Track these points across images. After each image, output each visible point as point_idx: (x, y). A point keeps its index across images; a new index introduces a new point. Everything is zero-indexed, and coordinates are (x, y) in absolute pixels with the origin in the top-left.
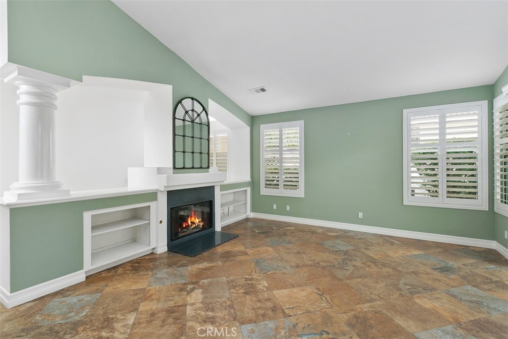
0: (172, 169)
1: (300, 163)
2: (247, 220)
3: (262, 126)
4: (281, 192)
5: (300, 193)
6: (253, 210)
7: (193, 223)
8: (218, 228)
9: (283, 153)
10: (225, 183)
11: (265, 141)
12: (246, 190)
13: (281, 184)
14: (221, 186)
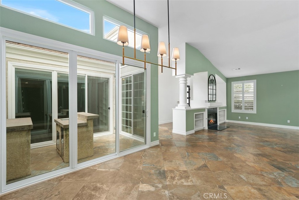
0: (208, 101)
1: (254, 98)
2: (225, 123)
3: (232, 82)
4: (243, 111)
5: (254, 111)
6: (227, 119)
7: (211, 122)
8: (218, 124)
9: (245, 94)
10: (221, 106)
11: (234, 89)
12: (224, 110)
13: (243, 108)
14: (219, 108)
